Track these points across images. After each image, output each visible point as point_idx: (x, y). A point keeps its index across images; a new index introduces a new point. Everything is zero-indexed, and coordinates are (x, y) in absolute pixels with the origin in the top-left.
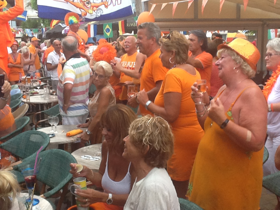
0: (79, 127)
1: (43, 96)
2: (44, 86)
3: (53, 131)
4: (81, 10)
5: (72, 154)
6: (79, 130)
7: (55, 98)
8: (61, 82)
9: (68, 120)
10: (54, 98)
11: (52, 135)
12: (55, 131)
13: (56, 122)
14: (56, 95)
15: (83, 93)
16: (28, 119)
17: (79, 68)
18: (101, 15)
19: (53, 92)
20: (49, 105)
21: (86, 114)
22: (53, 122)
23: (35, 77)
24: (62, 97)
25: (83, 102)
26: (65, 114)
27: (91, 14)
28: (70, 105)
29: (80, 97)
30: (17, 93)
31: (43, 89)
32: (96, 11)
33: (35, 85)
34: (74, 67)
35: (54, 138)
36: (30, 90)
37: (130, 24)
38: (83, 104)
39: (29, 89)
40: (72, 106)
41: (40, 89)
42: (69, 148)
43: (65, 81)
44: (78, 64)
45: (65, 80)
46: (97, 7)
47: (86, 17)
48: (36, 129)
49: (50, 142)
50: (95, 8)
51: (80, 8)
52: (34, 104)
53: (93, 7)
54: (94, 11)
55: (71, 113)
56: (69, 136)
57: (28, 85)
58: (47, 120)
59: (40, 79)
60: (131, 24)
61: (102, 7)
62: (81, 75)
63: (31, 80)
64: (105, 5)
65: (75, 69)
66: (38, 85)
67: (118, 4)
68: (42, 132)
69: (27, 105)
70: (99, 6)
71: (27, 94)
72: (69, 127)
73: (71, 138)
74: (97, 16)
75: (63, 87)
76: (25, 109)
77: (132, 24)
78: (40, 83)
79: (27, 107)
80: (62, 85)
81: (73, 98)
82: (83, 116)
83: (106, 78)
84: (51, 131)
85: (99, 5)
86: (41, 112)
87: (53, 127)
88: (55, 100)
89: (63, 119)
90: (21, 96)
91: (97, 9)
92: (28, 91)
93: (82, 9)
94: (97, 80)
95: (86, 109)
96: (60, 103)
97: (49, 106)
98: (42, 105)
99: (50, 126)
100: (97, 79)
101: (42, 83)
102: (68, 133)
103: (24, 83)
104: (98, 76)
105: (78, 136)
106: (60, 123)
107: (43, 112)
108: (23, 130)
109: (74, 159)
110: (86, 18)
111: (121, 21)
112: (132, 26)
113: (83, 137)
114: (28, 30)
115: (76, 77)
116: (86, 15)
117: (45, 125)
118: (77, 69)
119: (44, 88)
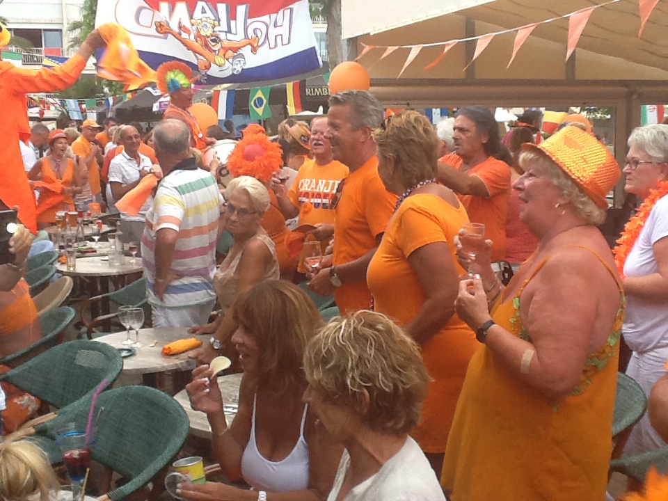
0: (194, 331)
1: (106, 258)
2: (109, 234)
3: (129, 342)
4: (196, 54)
5: (175, 397)
6: (192, 341)
7: (136, 264)
8: (151, 226)
9: (166, 318)
10: (134, 263)
11: (129, 350)
12: (135, 343)
13: (139, 320)
14: (138, 255)
15: (202, 251)
16: (71, 313)
17: (192, 193)
19: (131, 249)
20: (120, 279)
21: (209, 303)
22: (131, 322)
23: (89, 212)
24: (153, 261)
25: (203, 273)
26: (159, 303)
27: (220, 66)
28: (171, 281)
29: (196, 263)
30: (45, 251)
31: (107, 241)
33: (88, 231)
34: (181, 190)
35: (133, 358)
36: (76, 245)
37: (314, 90)
38: (202, 279)
39: (74, 241)
40: (176, 283)
41: (99, 240)
42: (169, 383)
43: (158, 224)
44: (189, 183)
45: (160, 220)
46: (235, 50)
47: (209, 73)
48: (90, 338)
49: (125, 368)
50: (230, 51)
51: (195, 52)
52: (86, 277)
53: (226, 49)
54: (228, 60)
55: (173, 299)
56: (168, 354)
57: (71, 231)
58: (116, 316)
59: (100, 219)
60: (316, 90)
61: (246, 51)
62: (197, 209)
63: (80, 220)
64: (252, 45)
65: (183, 196)
66: (95, 231)
67: (283, 45)
68: (104, 345)
69: (69, 279)
70: (239, 48)
71: (69, 252)
72: (169, 333)
73: (173, 358)
75: (155, 238)
76: (64, 288)
77: (320, 90)
78: (100, 227)
79: (70, 284)
80: (153, 234)
81: (178, 265)
82: (201, 307)
83: (256, 215)
84: (125, 342)
85: (238, 46)
86: (103, 297)
87: (130, 331)
88: (135, 267)
89: (155, 312)
90: (54, 259)
91: (235, 54)
92: (70, 246)
93: (201, 55)
94: (234, 222)
95: (209, 291)
96: (148, 276)
97: (120, 282)
98: (104, 279)
99: (124, 329)
100: (234, 217)
101: (105, 228)
102: (166, 346)
103: (62, 227)
104: (236, 212)
105: (190, 356)
106: (148, 324)
107: (107, 297)
108: (58, 339)
109: (180, 409)
110: (208, 76)
111: (292, 83)
112: (318, 94)
113: (202, 356)
114: (71, 101)
115: (186, 215)
116: (210, 68)
117: (113, 326)
118: (187, 195)
119: (110, 240)
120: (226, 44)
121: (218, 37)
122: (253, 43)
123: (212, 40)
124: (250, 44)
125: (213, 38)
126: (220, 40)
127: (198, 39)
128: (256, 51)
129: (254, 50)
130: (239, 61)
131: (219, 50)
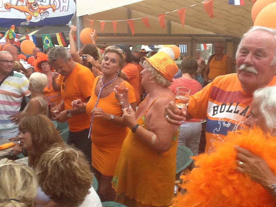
4: (26, 13)
18: (46, 18)
27: (36, 17)
32: (42, 14)
46: (44, 9)
47: (31, 21)
50: (42, 10)
51: (25, 12)
53: (41, 9)
54: (40, 14)
61: (50, 10)
64: (52, 8)
70: (46, 9)
74: (42, 19)
91: (45, 11)
93: (28, 13)
116: (31, 18)
120: (40, 6)
121: (37, 4)
122: (53, 7)
123: (33, 5)
124: (51, 7)
125: (34, 4)
126: (38, 5)
127: (28, 4)
128: (54, 11)
129: (54, 10)
130: (46, 14)
131: (37, 9)
